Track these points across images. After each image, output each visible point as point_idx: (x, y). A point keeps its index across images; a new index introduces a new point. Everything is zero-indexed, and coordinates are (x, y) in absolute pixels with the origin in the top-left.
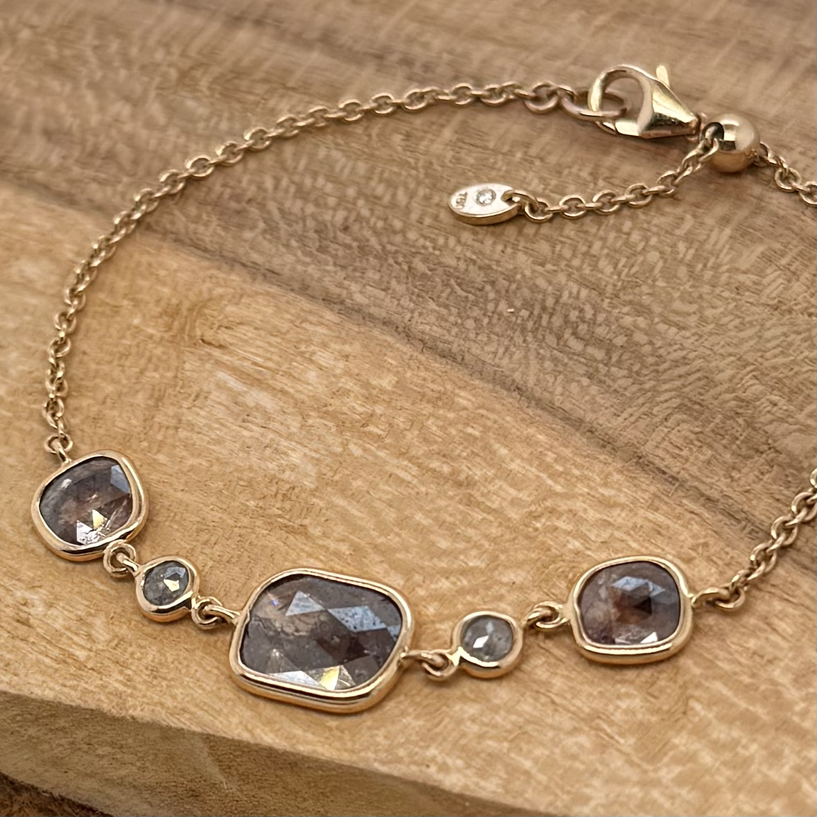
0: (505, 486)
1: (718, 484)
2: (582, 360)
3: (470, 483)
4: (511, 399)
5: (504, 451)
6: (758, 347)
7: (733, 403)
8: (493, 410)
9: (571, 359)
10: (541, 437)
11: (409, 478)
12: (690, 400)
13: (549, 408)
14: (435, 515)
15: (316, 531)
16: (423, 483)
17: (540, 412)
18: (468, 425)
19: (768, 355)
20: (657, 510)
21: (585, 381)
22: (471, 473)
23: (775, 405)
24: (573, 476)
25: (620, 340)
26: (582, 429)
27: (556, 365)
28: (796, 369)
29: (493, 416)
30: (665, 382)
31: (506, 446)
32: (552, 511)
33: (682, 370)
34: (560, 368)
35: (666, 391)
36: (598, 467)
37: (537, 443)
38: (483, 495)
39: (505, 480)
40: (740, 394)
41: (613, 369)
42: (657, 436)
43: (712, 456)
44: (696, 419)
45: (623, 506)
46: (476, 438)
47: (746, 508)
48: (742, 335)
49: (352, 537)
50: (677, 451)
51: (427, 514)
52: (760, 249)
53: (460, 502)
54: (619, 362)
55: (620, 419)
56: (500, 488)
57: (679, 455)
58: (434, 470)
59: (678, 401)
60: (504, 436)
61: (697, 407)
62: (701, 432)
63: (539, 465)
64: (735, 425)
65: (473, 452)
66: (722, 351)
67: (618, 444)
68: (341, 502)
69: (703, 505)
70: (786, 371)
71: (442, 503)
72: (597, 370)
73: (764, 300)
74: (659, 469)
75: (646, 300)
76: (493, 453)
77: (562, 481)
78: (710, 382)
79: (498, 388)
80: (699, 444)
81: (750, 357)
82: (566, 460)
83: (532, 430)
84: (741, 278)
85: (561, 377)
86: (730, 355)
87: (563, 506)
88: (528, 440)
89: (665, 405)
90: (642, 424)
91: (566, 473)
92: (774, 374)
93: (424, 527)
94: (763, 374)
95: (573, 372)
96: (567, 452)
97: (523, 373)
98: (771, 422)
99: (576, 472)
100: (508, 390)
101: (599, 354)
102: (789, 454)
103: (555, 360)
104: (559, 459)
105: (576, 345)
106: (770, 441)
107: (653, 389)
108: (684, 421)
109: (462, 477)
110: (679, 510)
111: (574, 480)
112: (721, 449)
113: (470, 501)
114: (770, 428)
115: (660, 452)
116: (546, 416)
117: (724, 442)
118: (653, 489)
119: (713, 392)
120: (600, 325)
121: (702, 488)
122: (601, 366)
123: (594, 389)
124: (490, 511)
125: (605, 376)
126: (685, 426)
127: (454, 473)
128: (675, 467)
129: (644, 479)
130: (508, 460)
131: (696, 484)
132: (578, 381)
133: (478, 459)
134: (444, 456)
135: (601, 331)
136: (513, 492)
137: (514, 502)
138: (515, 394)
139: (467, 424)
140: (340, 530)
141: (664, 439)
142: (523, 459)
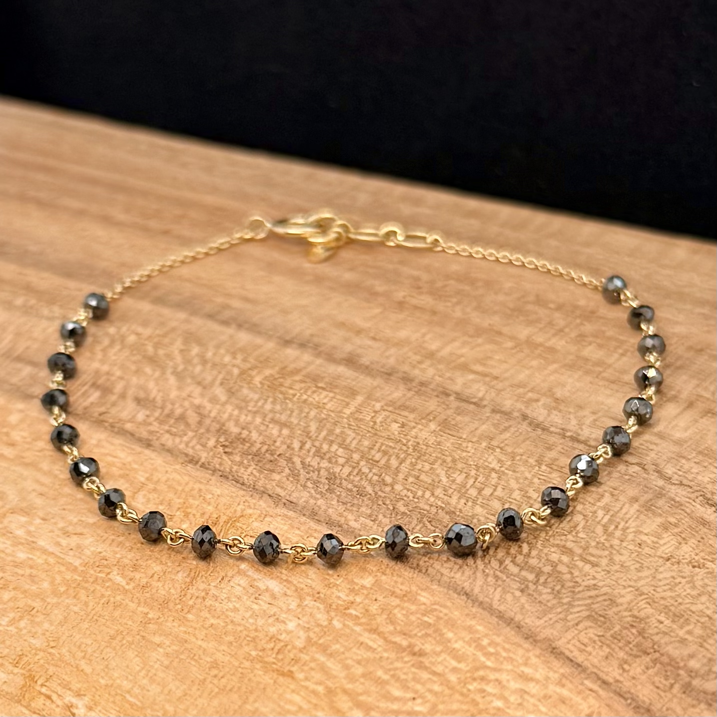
0: (448, 658)
1: (612, 673)
2: (517, 579)
3: (421, 653)
4: (461, 600)
5: (450, 635)
6: (653, 583)
7: (629, 619)
8: (445, 606)
9: (508, 577)
10: (480, 628)
11: (375, 646)
12: (596, 613)
13: (490, 609)
14: (392, 673)
15: (301, 676)
16: (385, 650)
17: (480, 611)
18: (425, 615)
19: (658, 590)
20: (563, 686)
21: (518, 593)
22: (423, 647)
23: (662, 623)
24: (501, 656)
25: (547, 569)
26: (512, 625)
27: (497, 581)
28: (680, 600)
29: (445, 611)
30: (579, 599)
31: (453, 632)
32: (483, 679)
33: (593, 593)
34: (500, 582)
35: (579, 605)
36: (521, 652)
37: (477, 631)
38: (431, 662)
39: (449, 654)
40: (636, 613)
41: (540, 588)
42: (569, 635)
43: (609, 653)
44: (600, 626)
45: (537, 682)
46: (430, 624)
47: (633, 691)
48: (640, 574)
49: (327, 682)
50: (583, 647)
51: (387, 671)
52: (659, 520)
53: (413, 665)
54: (545, 582)
55: (542, 621)
56: (445, 659)
57: (584, 650)
58: (395, 643)
59: (587, 613)
60: (451, 624)
61: (602, 619)
62: (603, 636)
63: (476, 647)
64: (629, 634)
65: (426, 633)
66: (624, 583)
67: (538, 638)
68: (322, 659)
69: (600, 686)
70: (672, 602)
71: (398, 665)
72: (527, 587)
73: (659, 553)
74: (568, 658)
75: (570, 545)
76: (442, 635)
77: (493, 658)
78: (613, 602)
79: (451, 592)
80: (600, 644)
81: (645, 590)
82: (497, 644)
83: (473, 623)
84: (644, 538)
85: (499, 589)
86: (630, 586)
87: (492, 676)
88: (470, 629)
89: (577, 615)
90: (559, 626)
91: (497, 654)
92: (662, 602)
93: (383, 680)
94: (654, 602)
95: (509, 586)
96: (498, 640)
97: (471, 583)
98: (657, 634)
99: (504, 654)
100: (459, 594)
101: (531, 577)
102: (669, 656)
103: (497, 578)
104: (492, 643)
105: (514, 569)
106: (656, 647)
107: (569, 603)
108: (590, 627)
109: (416, 649)
110: (581, 687)
111: (502, 659)
112: (617, 649)
113: (421, 666)
114: (656, 638)
115: (570, 646)
116: (486, 614)
117: (620, 644)
118: (562, 671)
119: (615, 609)
120: (533, 558)
121: (601, 675)
122: (530, 584)
123: (523, 600)
124: (435, 673)
125: (534, 591)
126: (591, 630)
127: (410, 646)
128: (580, 658)
129: (556, 664)
130: (453, 641)
131: (595, 670)
132: (513, 593)
133: (430, 639)
134: (405, 634)
135: (533, 562)
136: (454, 663)
137: (455, 670)
138: (464, 597)
139: (423, 615)
140: (318, 676)
141: (573, 638)
142: (464, 641)
